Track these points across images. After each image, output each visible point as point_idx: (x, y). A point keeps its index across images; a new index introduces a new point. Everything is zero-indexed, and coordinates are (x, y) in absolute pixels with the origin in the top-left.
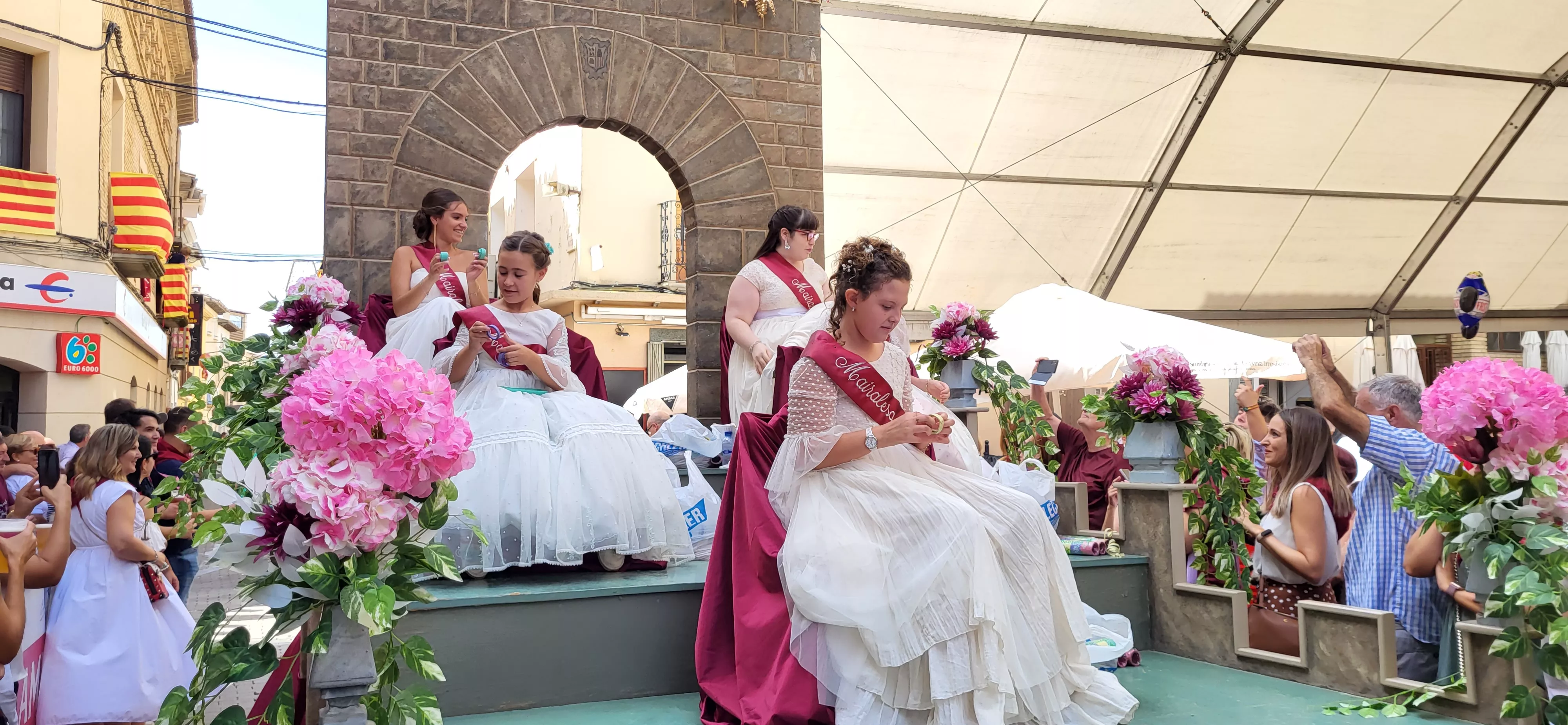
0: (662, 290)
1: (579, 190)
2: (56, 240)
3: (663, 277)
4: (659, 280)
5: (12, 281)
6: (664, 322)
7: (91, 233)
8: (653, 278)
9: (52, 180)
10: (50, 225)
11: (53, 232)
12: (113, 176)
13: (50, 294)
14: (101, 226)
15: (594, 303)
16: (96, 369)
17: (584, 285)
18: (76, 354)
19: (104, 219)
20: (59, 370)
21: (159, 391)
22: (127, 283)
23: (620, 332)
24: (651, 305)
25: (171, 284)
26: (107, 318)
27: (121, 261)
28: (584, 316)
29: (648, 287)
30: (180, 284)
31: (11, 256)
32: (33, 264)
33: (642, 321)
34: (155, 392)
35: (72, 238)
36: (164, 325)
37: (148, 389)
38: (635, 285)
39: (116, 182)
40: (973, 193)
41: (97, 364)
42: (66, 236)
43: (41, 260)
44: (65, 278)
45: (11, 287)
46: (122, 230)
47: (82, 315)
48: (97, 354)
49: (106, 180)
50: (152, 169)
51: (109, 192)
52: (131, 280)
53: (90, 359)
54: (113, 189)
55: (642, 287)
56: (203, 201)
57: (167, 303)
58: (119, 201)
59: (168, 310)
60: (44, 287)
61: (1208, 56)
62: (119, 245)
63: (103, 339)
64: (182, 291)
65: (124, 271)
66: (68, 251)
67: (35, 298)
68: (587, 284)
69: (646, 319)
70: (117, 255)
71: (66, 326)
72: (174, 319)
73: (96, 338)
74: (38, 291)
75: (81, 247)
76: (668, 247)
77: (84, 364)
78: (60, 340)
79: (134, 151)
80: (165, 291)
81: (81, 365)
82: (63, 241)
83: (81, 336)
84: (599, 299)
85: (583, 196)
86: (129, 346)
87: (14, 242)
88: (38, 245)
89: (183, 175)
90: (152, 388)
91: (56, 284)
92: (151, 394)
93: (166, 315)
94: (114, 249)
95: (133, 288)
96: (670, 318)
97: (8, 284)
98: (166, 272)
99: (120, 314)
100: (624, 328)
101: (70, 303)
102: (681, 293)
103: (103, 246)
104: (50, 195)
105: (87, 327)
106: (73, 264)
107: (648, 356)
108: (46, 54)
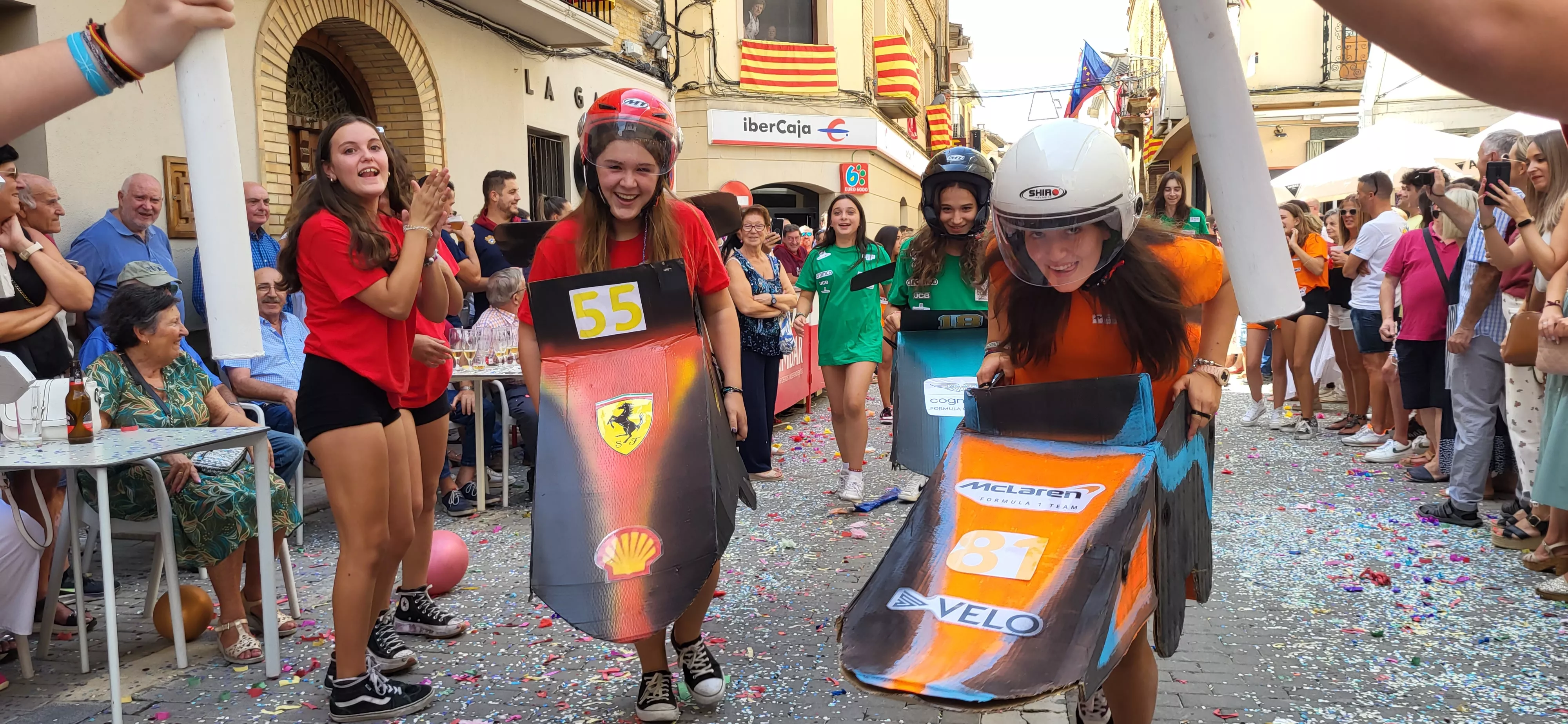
0: (1321, 89)
2: (836, 94)
3: (1326, 76)
4: (1321, 80)
5: (809, 127)
6: (1322, 120)
7: (859, 87)
8: (1315, 79)
9: (831, 49)
10: (834, 84)
11: (835, 89)
12: (875, 40)
13: (834, 135)
14: (867, 80)
16: (863, 190)
18: (852, 179)
19: (869, 74)
20: (841, 191)
22: (892, 123)
23: (1279, 133)
24: (1312, 105)
25: (936, 122)
26: (872, 151)
27: (883, 106)
29: (1308, 88)
30: (943, 122)
31: (808, 109)
32: (822, 114)
33: (1301, 121)
35: (846, 92)
38: (1295, 87)
39: (877, 44)
41: (866, 186)
42: (842, 91)
43: (827, 110)
44: (843, 122)
45: (809, 132)
46: (882, 82)
47: (855, 149)
48: (866, 178)
49: (869, 43)
50: (917, 26)
51: (873, 53)
52: (895, 120)
53: (862, 182)
54: (876, 49)
55: (1302, 88)
56: (971, 47)
57: (935, 138)
58: (880, 59)
59: (935, 143)
60: (830, 130)
62: (881, 94)
63: (870, 168)
64: (945, 127)
65: (886, 113)
66: (844, 102)
67: (824, 139)
69: (1305, 119)
70: (880, 102)
71: (846, 158)
73: (865, 166)
74: (826, 133)
75: (853, 98)
76: (1329, 47)
77: (858, 186)
78: (842, 168)
79: (898, 15)
80: (933, 128)
81: (856, 187)
82: (842, 94)
83: (855, 165)
86: (897, 173)
87: (810, 98)
88: (825, 99)
89: (952, 25)
91: (837, 127)
93: (934, 148)
94: (878, 97)
95: (899, 128)
96: (1332, 116)
97: (807, 129)
98: (930, 112)
99: (881, 147)
100: (1283, 129)
101: (846, 141)
102: (1341, 91)
103: (869, 95)
104: (832, 61)
105: (859, 158)
106: (848, 111)
107: (1308, 154)
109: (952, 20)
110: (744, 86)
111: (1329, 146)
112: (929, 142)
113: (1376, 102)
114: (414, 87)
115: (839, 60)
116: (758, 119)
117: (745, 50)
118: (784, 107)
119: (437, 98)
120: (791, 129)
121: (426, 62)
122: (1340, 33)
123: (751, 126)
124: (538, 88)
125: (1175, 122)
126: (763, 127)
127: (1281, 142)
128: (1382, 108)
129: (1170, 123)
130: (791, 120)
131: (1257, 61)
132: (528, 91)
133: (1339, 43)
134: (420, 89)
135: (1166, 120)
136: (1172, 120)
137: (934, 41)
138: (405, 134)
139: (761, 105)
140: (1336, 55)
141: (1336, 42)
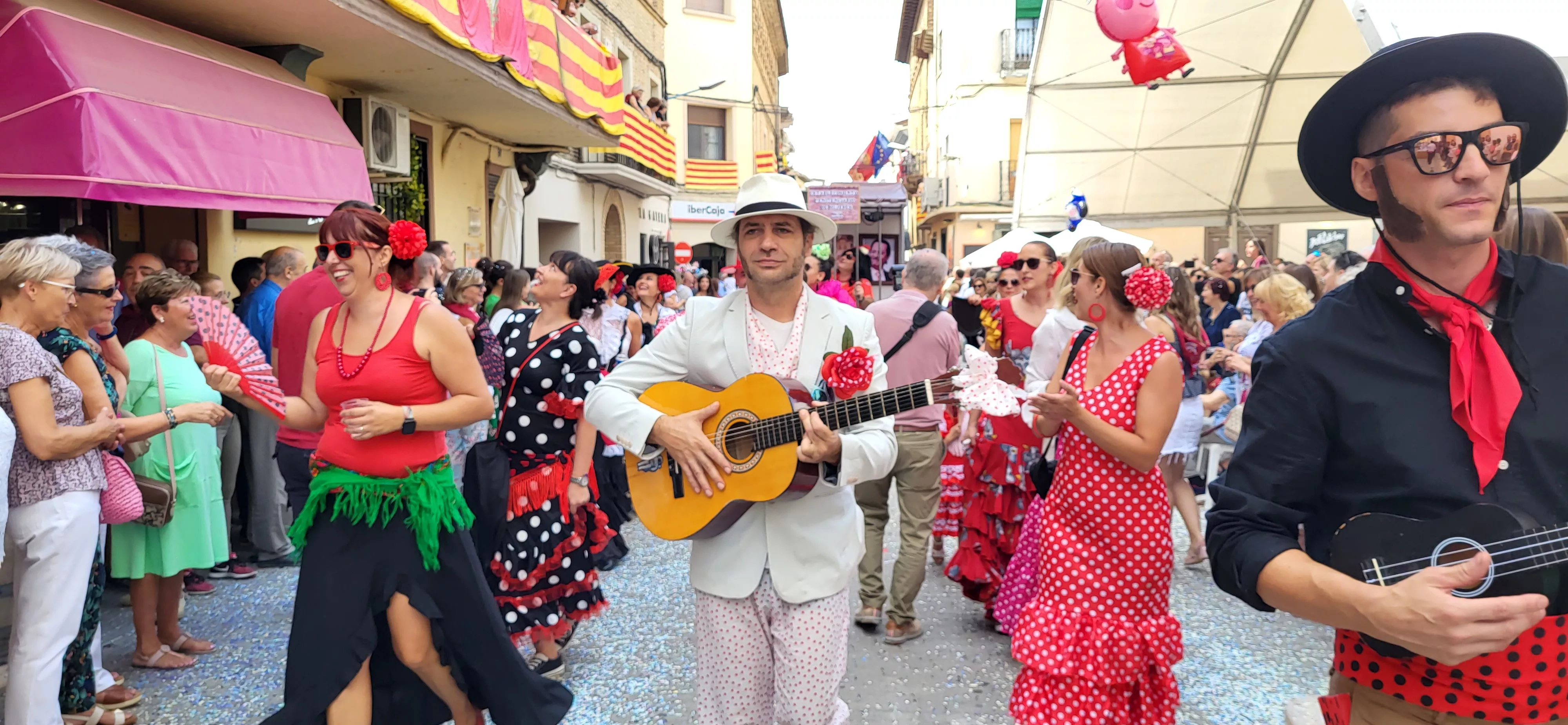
0: (999, 205)
3: (1001, 198)
4: (999, 200)
6: (999, 221)
8: (995, 198)
9: (735, 164)
10: (735, 184)
12: (757, 154)
15: (964, 213)
17: (962, 204)
23: (979, 226)
24: (995, 213)
28: (960, 219)
29: (993, 204)
31: (722, 199)
33: (989, 221)
38: (986, 203)
39: (759, 157)
49: (754, 157)
50: (769, 129)
51: (756, 163)
54: (757, 160)
55: (991, 203)
61: (1263, 83)
69: (991, 219)
84: (967, 211)
87: (724, 193)
89: (783, 109)
96: (1003, 219)
97: (722, 211)
100: (981, 224)
102: (1009, 206)
104: (735, 171)
107: (994, 239)
108: (730, 108)
109: (784, 105)
110: (688, 186)
111: (1004, 233)
114: (620, 225)
116: (696, 206)
117: (689, 166)
118: (709, 199)
119: (625, 228)
120: (714, 211)
121: (623, 215)
122: (1007, 178)
123: (692, 210)
126: (698, 210)
128: (1022, 219)
130: (714, 206)
131: (968, 187)
133: (1007, 182)
134: (622, 225)
139: (697, 197)
140: (1006, 188)
141: (1005, 182)
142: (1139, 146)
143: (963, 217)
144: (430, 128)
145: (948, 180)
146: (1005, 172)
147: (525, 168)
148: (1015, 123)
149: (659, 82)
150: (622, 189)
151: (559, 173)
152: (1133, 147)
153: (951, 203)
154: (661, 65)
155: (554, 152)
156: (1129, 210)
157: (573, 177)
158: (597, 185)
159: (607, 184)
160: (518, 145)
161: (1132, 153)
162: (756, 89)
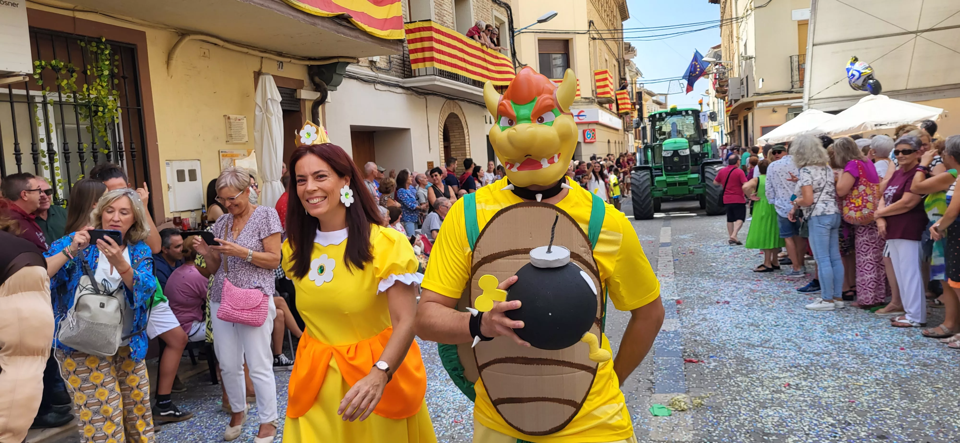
0: (791, 92)
1: (754, 56)
2: (580, 100)
3: (793, 86)
4: (792, 88)
6: (791, 105)
7: (589, 95)
8: (788, 87)
12: (595, 72)
13: (580, 117)
14: (593, 91)
15: (762, 101)
18: (589, 136)
19: (594, 89)
20: (585, 142)
21: (620, 142)
22: (602, 107)
23: (774, 111)
24: (787, 99)
25: (621, 99)
26: (597, 123)
27: (600, 101)
28: (758, 107)
30: (624, 98)
33: (783, 106)
34: (619, 143)
35: (585, 98)
36: (620, 116)
37: (615, 143)
38: (780, 92)
39: (596, 74)
40: (921, 39)
41: (595, 139)
43: (576, 107)
44: (584, 112)
46: (599, 91)
47: (589, 123)
48: (594, 134)
49: (593, 74)
50: (610, 54)
51: (594, 78)
52: (604, 105)
53: (593, 137)
55: (784, 92)
57: (621, 107)
58: (598, 81)
59: (621, 109)
60: (578, 116)
62: (599, 96)
63: (596, 130)
64: (626, 101)
65: (601, 104)
66: (584, 102)
68: (759, 94)
69: (785, 105)
70: (599, 99)
71: (585, 127)
72: (623, 113)
73: (594, 130)
75: (587, 101)
76: (793, 75)
77: (591, 139)
78: (584, 132)
80: (619, 102)
82: (582, 99)
83: (589, 130)
84: (763, 99)
85: (756, 58)
86: (606, 129)
89: (625, 44)
90: (617, 142)
91: (582, 114)
92: (617, 144)
93: (620, 112)
94: (597, 98)
95: (606, 108)
96: (795, 103)
98: (618, 94)
99: (601, 120)
100: (776, 109)
101: (585, 120)
102: (799, 93)
103: (594, 98)
105: (591, 127)
106: (586, 106)
107: (787, 119)
108: (572, 39)
109: (625, 41)
111: (796, 115)
112: (618, 109)
113: (809, 100)
114: (463, 129)
115: (581, 85)
119: (468, 132)
121: (466, 121)
122: (797, 69)
124: (488, 121)
125: (736, 101)
127: (775, 115)
128: (812, 102)
129: (733, 102)
131: (763, 81)
132: (486, 123)
133: (797, 73)
134: (465, 129)
135: (731, 100)
136: (734, 100)
137: (617, 56)
138: (459, 144)
140: (796, 78)
141: (796, 73)
142: (920, 29)
143: (760, 104)
144: (144, 33)
145: (747, 77)
146: (796, 64)
147: (317, 79)
148: (803, 25)
149: (506, 20)
150: (463, 100)
151: (378, 86)
152: (915, 29)
153: (750, 95)
154: (508, 8)
155: (348, 63)
156: (911, 85)
157: (400, 90)
158: (429, 97)
159: (446, 97)
160: (310, 59)
161: (914, 35)
162: (591, 23)
